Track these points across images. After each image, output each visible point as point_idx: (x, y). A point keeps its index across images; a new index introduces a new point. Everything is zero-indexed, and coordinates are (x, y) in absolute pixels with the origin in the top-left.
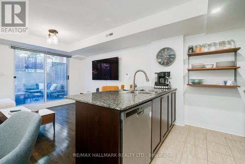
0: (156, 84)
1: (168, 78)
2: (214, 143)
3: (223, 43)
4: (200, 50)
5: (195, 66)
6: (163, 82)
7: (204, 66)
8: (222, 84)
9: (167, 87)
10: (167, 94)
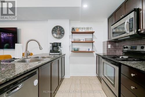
0: (51, 52)
1: (59, 47)
2: (84, 84)
3: (88, 28)
4: (78, 30)
5: (75, 40)
6: (56, 50)
7: (80, 40)
8: (87, 50)
9: (58, 54)
10: (58, 59)
